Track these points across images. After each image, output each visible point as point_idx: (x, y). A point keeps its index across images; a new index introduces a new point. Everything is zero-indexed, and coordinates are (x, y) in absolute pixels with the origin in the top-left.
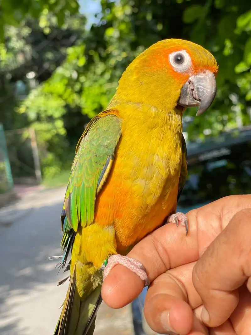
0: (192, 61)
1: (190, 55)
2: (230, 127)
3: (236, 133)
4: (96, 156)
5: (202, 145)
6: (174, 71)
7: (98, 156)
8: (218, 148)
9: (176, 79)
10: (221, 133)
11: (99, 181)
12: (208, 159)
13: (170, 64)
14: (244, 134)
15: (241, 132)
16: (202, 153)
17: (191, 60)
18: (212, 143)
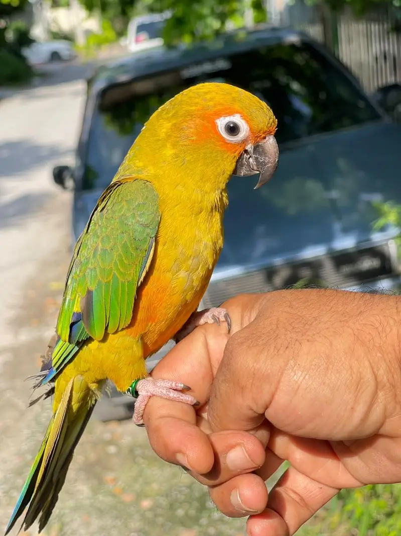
0: (251, 129)
1: (247, 122)
2: (231, 25)
3: (242, 35)
4: (135, 239)
5: (187, 54)
6: (226, 143)
7: (137, 239)
8: (212, 59)
9: (229, 153)
10: (217, 33)
11: (141, 273)
12: (194, 75)
13: (220, 133)
14: (254, 37)
15: (250, 33)
16: (187, 66)
17: (249, 129)
18: (203, 49)
